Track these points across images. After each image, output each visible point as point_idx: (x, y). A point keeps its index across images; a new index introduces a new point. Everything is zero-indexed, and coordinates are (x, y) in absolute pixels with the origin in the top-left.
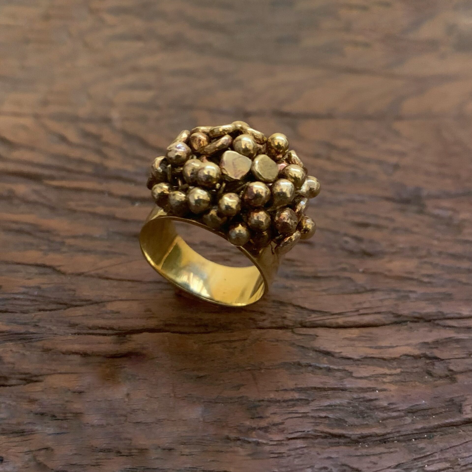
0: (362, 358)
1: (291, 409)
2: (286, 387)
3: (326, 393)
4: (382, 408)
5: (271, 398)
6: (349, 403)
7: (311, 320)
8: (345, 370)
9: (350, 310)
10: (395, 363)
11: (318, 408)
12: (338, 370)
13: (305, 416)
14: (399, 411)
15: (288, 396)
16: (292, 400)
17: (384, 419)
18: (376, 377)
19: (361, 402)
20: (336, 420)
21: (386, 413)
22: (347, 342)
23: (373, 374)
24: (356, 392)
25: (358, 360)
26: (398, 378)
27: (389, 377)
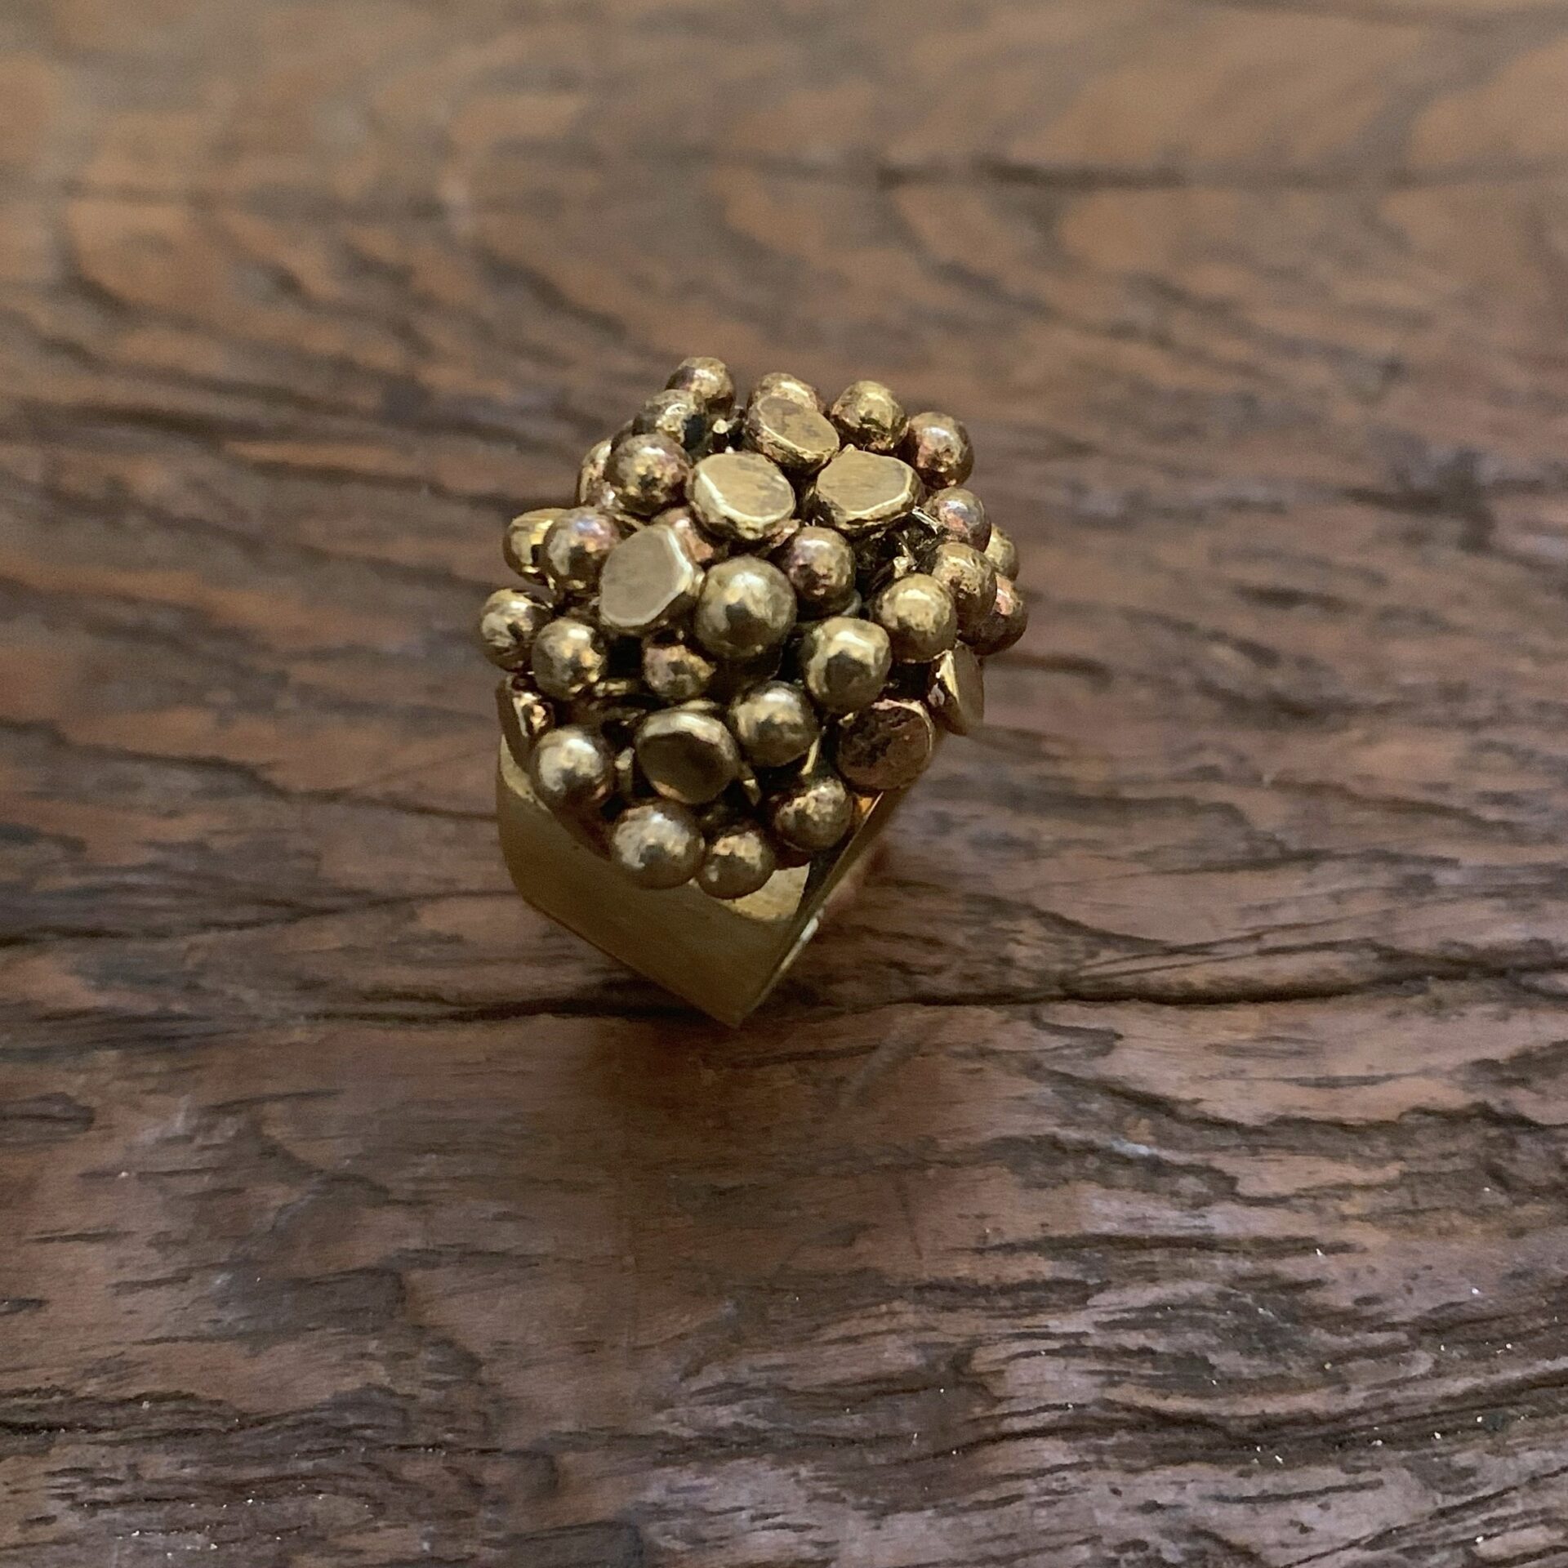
0: (1273, 1124)
1: (1028, 1321)
2: (1010, 1237)
3: (1145, 1257)
4: (1333, 1314)
5: (958, 1278)
6: (1223, 1297)
7: (1097, 971)
8: (1210, 1170)
9: (1232, 935)
10: (1382, 1144)
11: (1117, 1316)
12: (1190, 1169)
13: (1074, 1347)
14: (1392, 1326)
15: (1018, 1269)
16: (1030, 1285)
17: (1340, 1358)
18: (1313, 1198)
19: (1265, 1290)
20: (1176, 1360)
21: (1349, 1335)
22: (1220, 1062)
23: (1304, 1185)
24: (1247, 1253)
25: (1257, 1130)
26: (1391, 1200)
27: (1358, 1197)
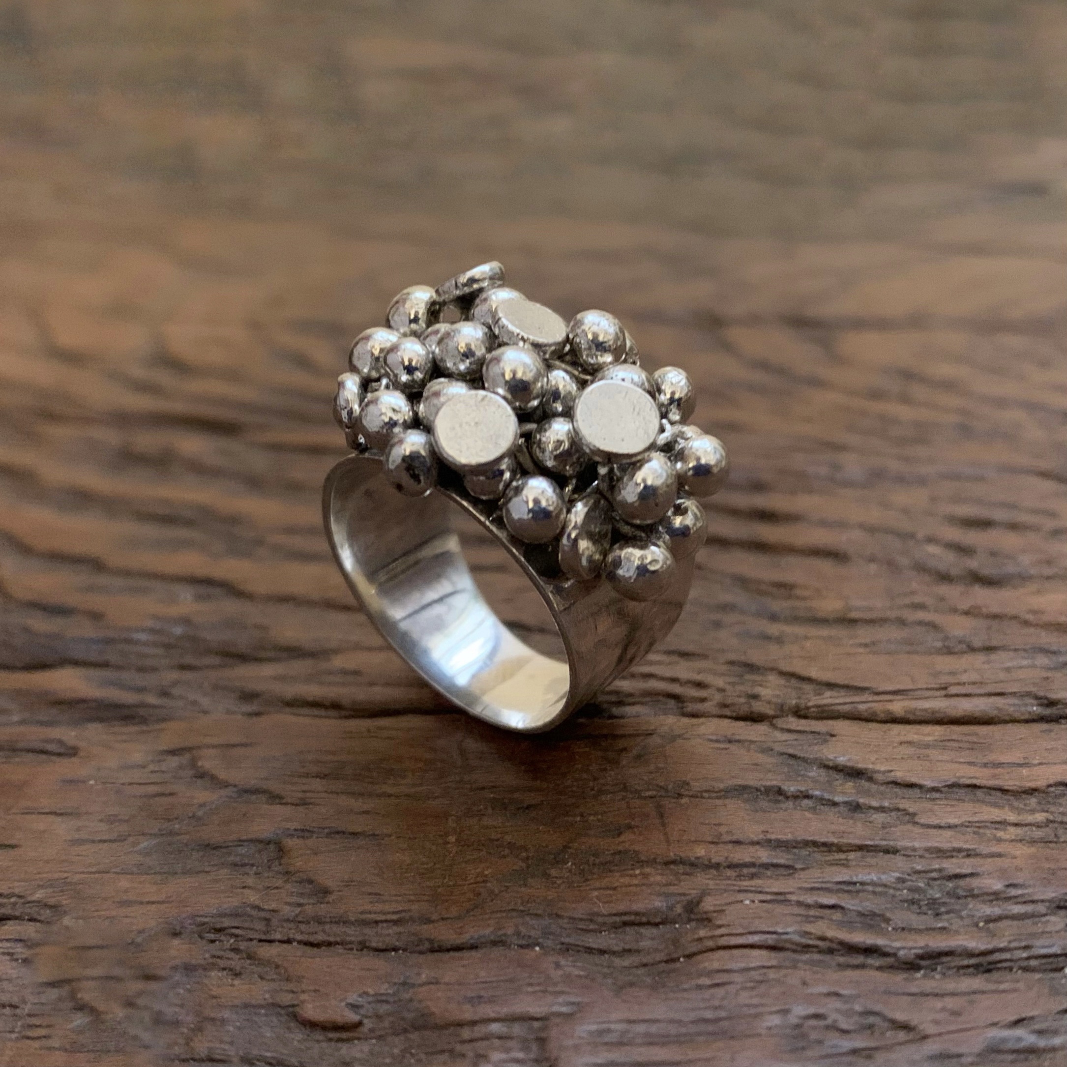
1: (746, 884)
2: (738, 837)
3: (842, 856)
4: (988, 894)
5: (698, 858)
6: (901, 880)
7: (820, 702)
8: (898, 810)
9: (923, 686)
10: (1033, 801)
11: (817, 885)
12: (881, 809)
14: (1033, 902)
15: (743, 855)
16: (751, 865)
17: (990, 920)
18: (978, 827)
19: (935, 879)
20: (861, 914)
21: (999, 906)
22: (908, 750)
23: (971, 819)
24: (922, 857)
25: (935, 789)
26: (1038, 834)
27: (1012, 829)
